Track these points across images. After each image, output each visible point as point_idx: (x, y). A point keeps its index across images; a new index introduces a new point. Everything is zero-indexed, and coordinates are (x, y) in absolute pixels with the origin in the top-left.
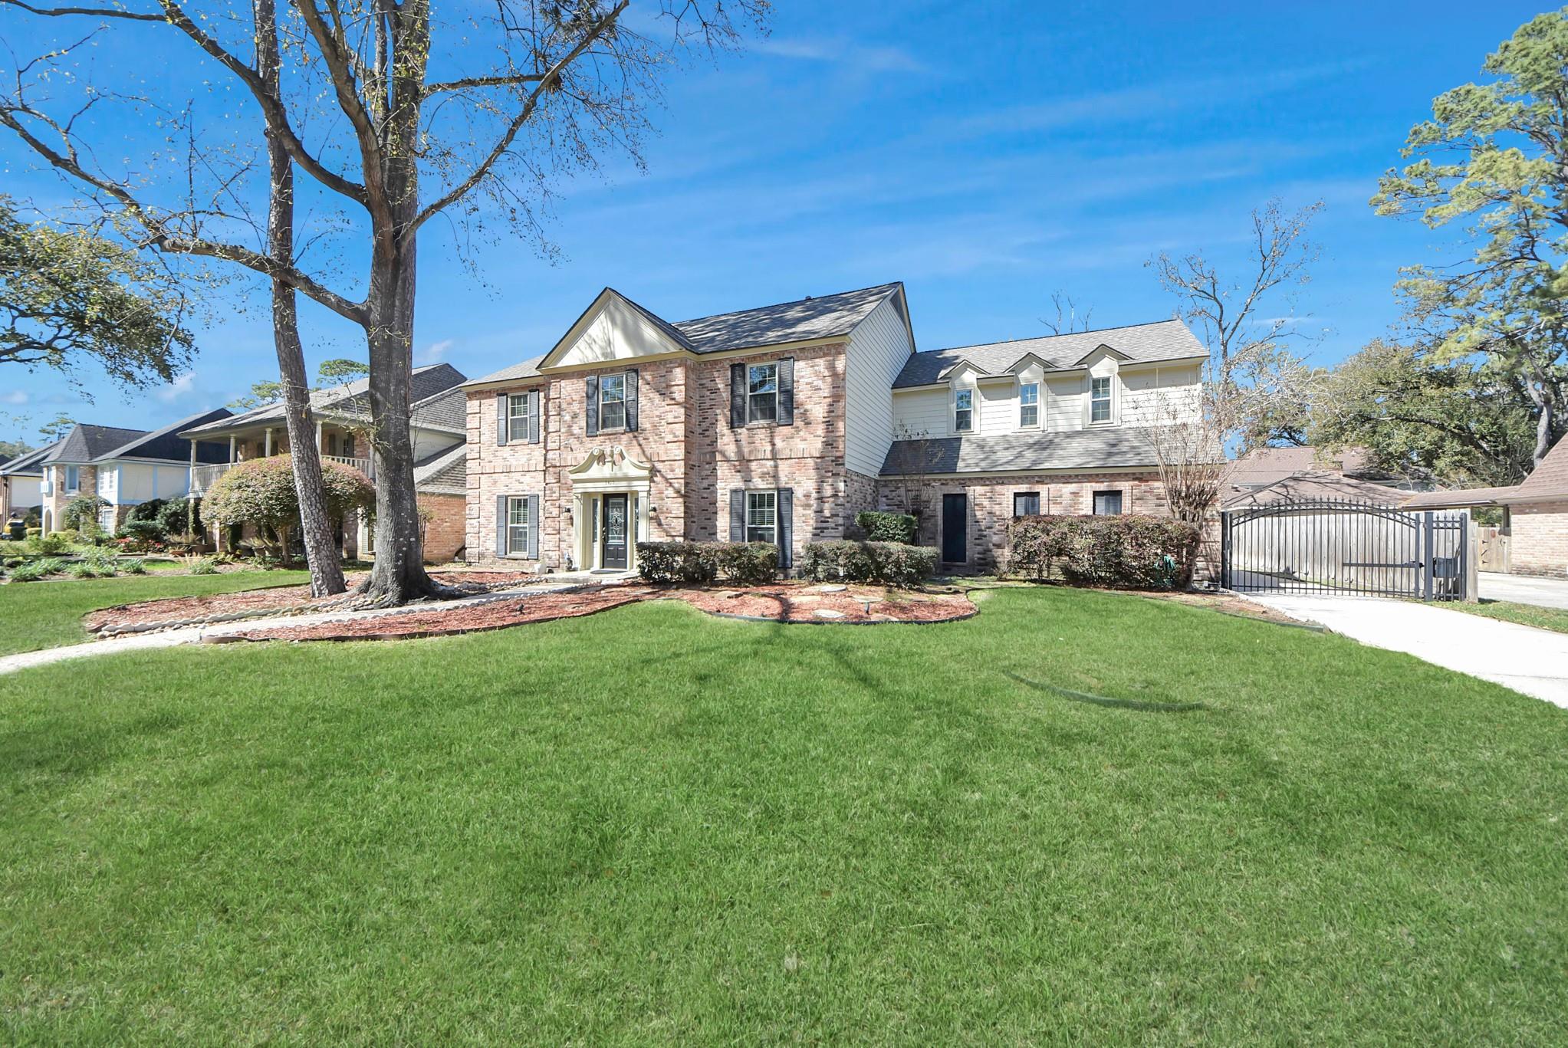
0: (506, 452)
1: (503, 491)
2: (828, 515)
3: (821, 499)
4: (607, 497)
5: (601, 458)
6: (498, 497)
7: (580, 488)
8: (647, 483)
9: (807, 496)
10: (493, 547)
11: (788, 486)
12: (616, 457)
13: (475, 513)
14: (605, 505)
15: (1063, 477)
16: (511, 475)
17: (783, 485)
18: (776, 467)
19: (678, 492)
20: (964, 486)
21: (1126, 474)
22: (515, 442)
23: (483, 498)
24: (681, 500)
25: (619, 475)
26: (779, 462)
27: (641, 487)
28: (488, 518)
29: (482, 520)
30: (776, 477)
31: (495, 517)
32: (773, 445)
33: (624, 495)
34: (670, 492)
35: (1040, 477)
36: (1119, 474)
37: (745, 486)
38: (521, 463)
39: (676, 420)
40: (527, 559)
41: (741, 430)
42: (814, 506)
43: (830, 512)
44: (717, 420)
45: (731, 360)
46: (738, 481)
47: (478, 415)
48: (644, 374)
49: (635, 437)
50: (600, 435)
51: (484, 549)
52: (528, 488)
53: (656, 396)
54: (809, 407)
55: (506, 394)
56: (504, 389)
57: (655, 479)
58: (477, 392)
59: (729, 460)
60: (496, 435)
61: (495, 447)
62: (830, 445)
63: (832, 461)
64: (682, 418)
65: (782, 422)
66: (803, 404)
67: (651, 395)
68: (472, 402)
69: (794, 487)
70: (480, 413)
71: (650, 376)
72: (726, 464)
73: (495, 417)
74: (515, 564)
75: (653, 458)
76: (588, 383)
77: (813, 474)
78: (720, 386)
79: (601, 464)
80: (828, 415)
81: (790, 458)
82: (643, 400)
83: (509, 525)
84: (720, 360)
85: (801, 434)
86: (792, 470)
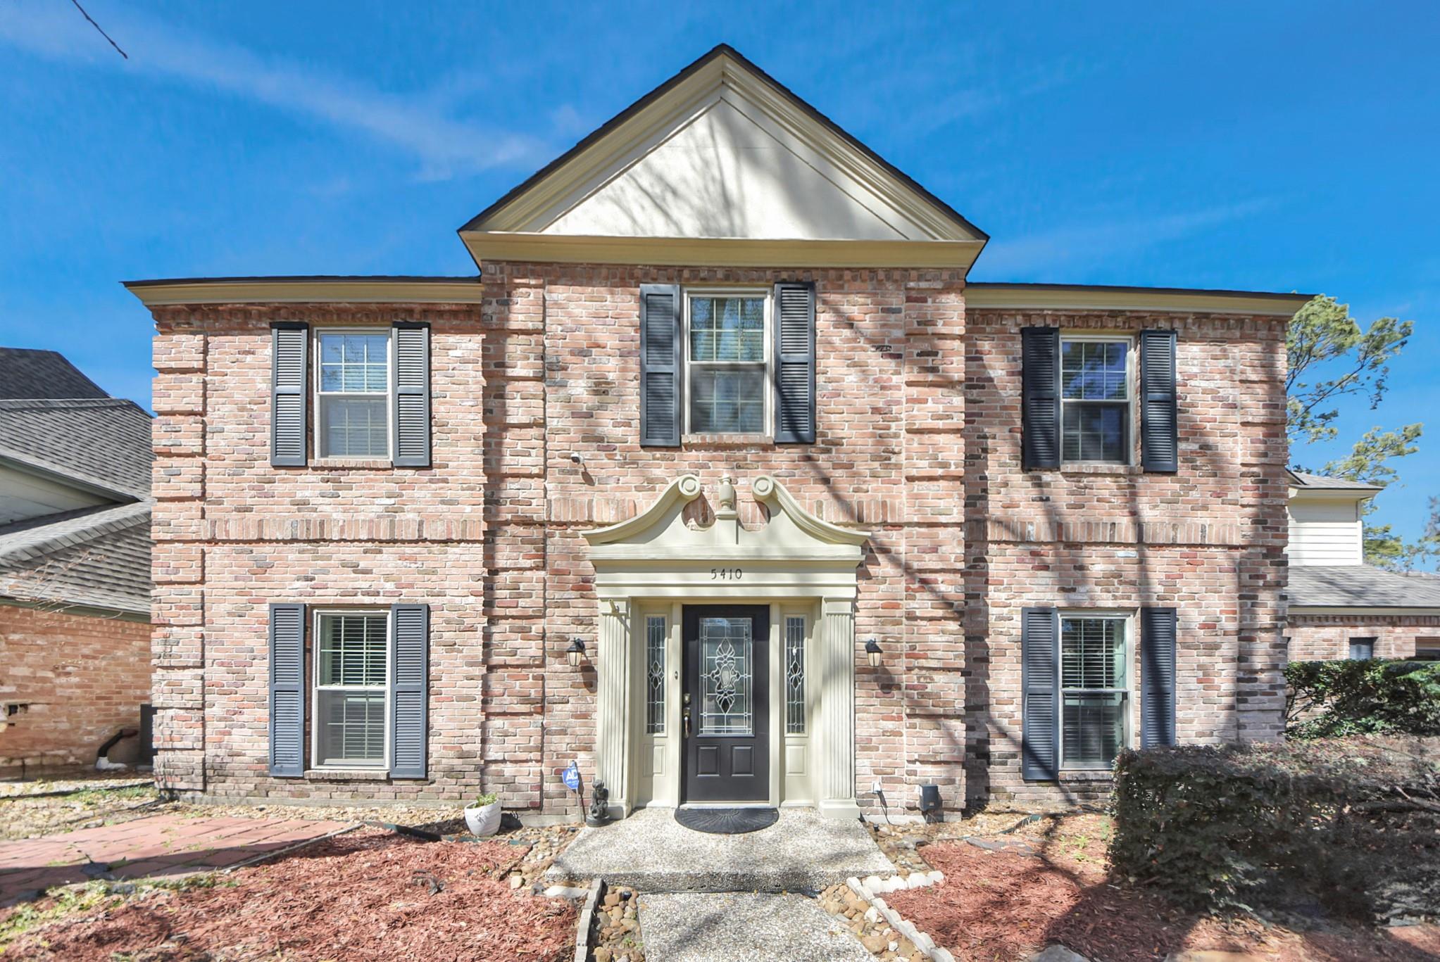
0: (308, 485)
1: (292, 591)
2: (1259, 666)
3: (1245, 635)
4: (695, 612)
5: (693, 508)
6: (276, 609)
7: (634, 584)
8: (851, 578)
9: (1210, 626)
10: (262, 748)
11: (1168, 604)
12: (748, 508)
13: (187, 649)
14: (690, 634)
16: (323, 549)
17: (1155, 602)
18: (1142, 561)
19: (948, 604)
22: (333, 460)
23: (217, 611)
24: (953, 626)
25: (775, 553)
26: (1149, 552)
28: (237, 668)
29: (214, 673)
30: (1143, 584)
31: (261, 669)
32: (1134, 513)
33: (760, 610)
34: (923, 604)
37: (1059, 601)
38: (361, 517)
39: (940, 424)
40: (389, 781)
41: (1047, 477)
42: (1229, 647)
43: (1259, 661)
44: (985, 450)
45: (1027, 315)
46: (1043, 591)
47: (196, 378)
48: (833, 297)
49: (808, 458)
50: (690, 447)
51: (222, 752)
52: (390, 586)
53: (874, 359)
54: (1211, 440)
55: (307, 326)
56: (300, 308)
57: (872, 569)
58: (194, 309)
59: (1022, 540)
60: (266, 435)
61: (263, 467)
62: (1257, 521)
63: (1265, 556)
64: (958, 421)
65: (1152, 466)
66: (1196, 432)
67: (859, 356)
68: (175, 338)
69: (1182, 606)
70: (203, 370)
71: (857, 306)
72: (1010, 550)
73: (264, 386)
74: (342, 795)
75: (871, 515)
76: (647, 302)
77: (1228, 582)
78: (992, 374)
79: (692, 522)
80: (1253, 460)
81: (1174, 545)
82: (832, 366)
83: (317, 687)
84: (1000, 314)
85: (1194, 495)
86: (1175, 570)
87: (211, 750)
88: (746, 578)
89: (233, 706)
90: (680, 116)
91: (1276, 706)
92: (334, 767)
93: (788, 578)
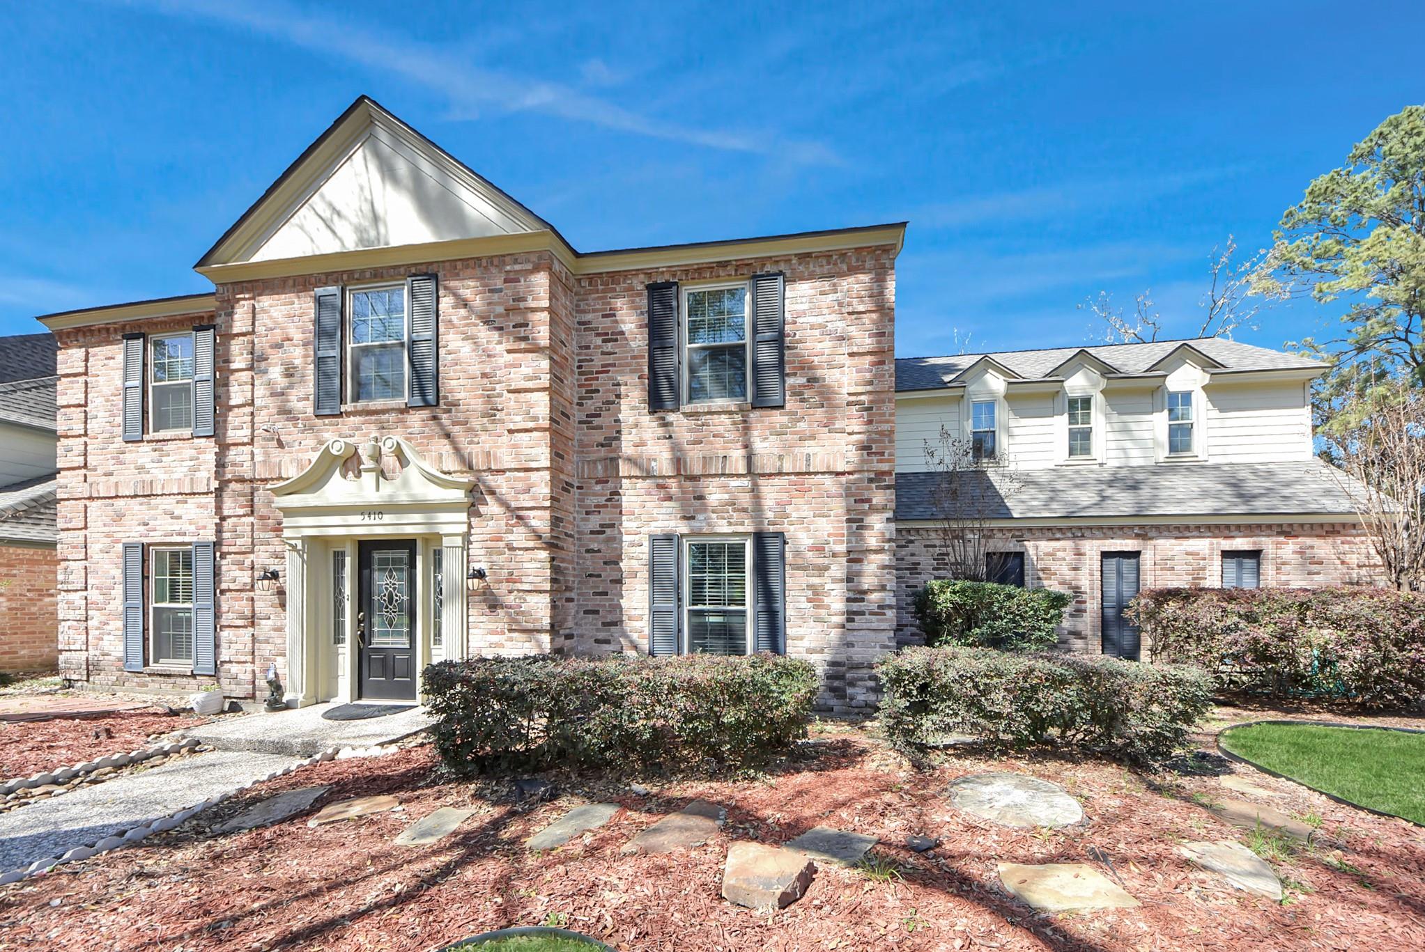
0: (143, 454)
1: (136, 534)
2: (865, 587)
3: (855, 557)
4: (367, 549)
5: (350, 463)
6: (127, 547)
7: (310, 526)
8: (463, 516)
9: (818, 549)
10: (117, 650)
11: (778, 528)
12: (389, 461)
13: (77, 579)
14: (365, 563)
15: (1177, 528)
16: (154, 501)
17: (766, 527)
18: (755, 491)
19: (537, 536)
20: (1020, 539)
21: (1270, 526)
22: (162, 434)
23: (94, 549)
24: (544, 555)
25: (403, 498)
26: (761, 481)
27: (452, 524)
28: (105, 591)
29: (93, 595)
30: (755, 511)
31: (119, 591)
32: (747, 446)
33: (409, 544)
34: (519, 537)
35: (1142, 527)
36: (1259, 526)
37: (683, 528)
38: (175, 476)
39: (530, 385)
40: (193, 676)
41: (671, 417)
42: (838, 569)
43: (868, 581)
44: (618, 396)
45: (649, 275)
46: (666, 519)
47: (82, 379)
48: (452, 284)
49: (435, 418)
50: (348, 414)
51: (97, 653)
52: (192, 528)
53: (483, 332)
54: (819, 373)
55: (143, 336)
56: (137, 324)
57: (482, 509)
58: (78, 330)
59: (648, 475)
60: (120, 420)
61: (119, 443)
62: (865, 448)
63: (870, 480)
64: (545, 381)
65: (761, 403)
66: (805, 366)
67: (472, 331)
68: (70, 351)
69: (790, 530)
70: (86, 374)
71: (469, 289)
72: (641, 484)
73: (119, 383)
74: (167, 685)
75: (479, 463)
76: (319, 302)
77: (838, 507)
78: (625, 327)
79: (350, 474)
80: (860, 389)
81: (780, 474)
82: (451, 340)
83: (153, 605)
84: (625, 274)
85: (802, 425)
86: (785, 497)
87: (92, 652)
88: (387, 518)
89: (103, 618)
90: (342, 153)
91: (884, 626)
92: (166, 665)
93: (417, 518)
